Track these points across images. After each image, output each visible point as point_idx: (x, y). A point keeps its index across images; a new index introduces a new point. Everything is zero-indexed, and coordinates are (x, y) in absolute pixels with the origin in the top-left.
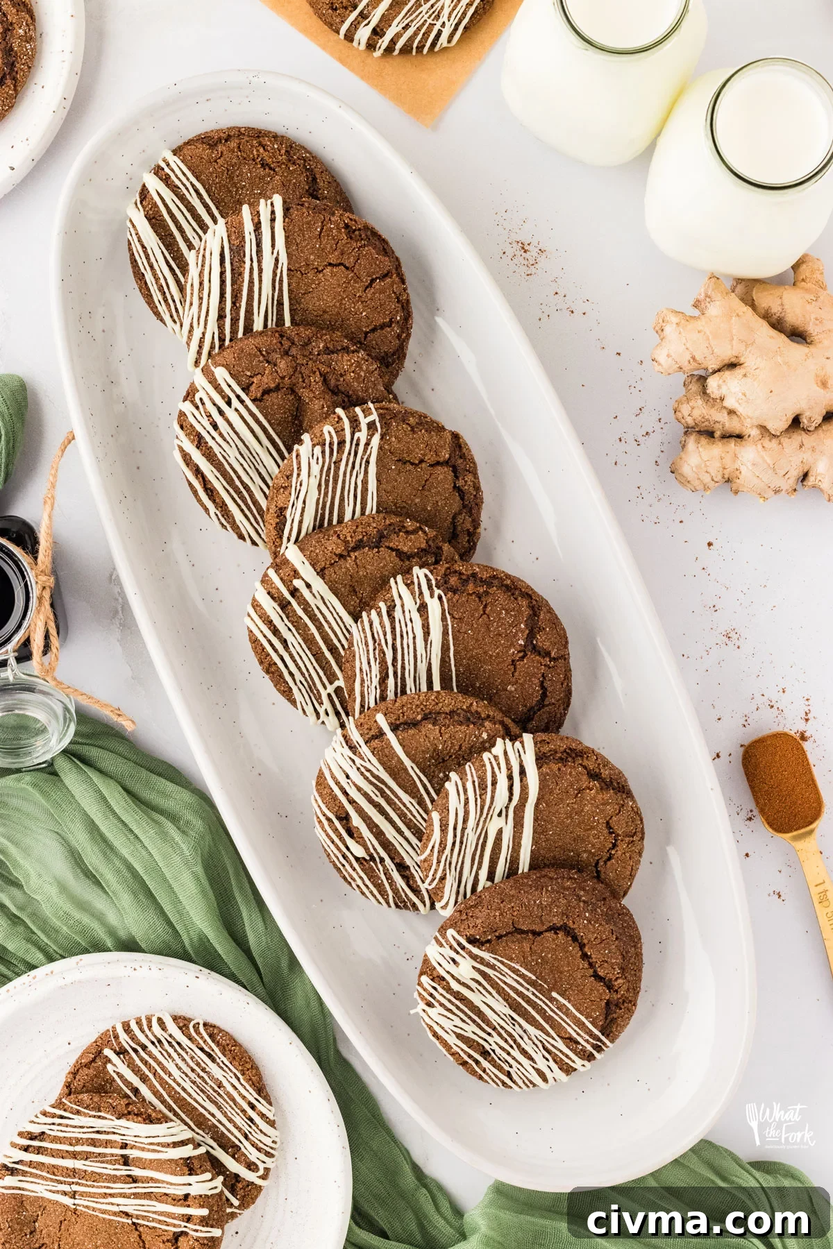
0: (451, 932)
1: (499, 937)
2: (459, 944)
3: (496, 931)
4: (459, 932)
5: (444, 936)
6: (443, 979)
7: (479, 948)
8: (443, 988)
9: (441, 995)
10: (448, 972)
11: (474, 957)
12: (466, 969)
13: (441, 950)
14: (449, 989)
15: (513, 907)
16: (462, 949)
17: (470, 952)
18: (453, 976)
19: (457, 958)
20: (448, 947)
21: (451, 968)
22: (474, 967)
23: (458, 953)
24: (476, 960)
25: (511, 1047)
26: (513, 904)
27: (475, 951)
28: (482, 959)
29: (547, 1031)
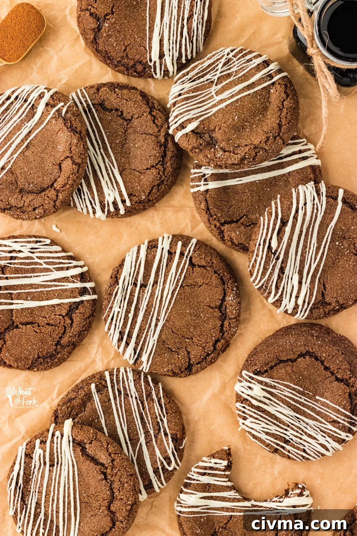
0: (244, 372)
1: (272, 368)
2: (250, 377)
3: (268, 364)
4: (248, 371)
5: (241, 376)
6: (247, 400)
7: (261, 376)
8: (249, 406)
9: (249, 410)
10: (248, 395)
11: (261, 382)
12: (258, 391)
13: (242, 384)
14: (252, 406)
15: (274, 348)
16: (252, 380)
17: (257, 380)
18: (252, 397)
19: (251, 385)
20: (244, 381)
21: (249, 392)
22: (262, 389)
23: (250, 382)
24: (262, 385)
25: (301, 434)
26: (274, 347)
27: (259, 378)
28: (266, 383)
29: (320, 420)
